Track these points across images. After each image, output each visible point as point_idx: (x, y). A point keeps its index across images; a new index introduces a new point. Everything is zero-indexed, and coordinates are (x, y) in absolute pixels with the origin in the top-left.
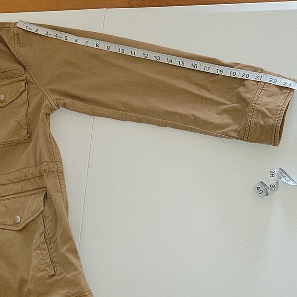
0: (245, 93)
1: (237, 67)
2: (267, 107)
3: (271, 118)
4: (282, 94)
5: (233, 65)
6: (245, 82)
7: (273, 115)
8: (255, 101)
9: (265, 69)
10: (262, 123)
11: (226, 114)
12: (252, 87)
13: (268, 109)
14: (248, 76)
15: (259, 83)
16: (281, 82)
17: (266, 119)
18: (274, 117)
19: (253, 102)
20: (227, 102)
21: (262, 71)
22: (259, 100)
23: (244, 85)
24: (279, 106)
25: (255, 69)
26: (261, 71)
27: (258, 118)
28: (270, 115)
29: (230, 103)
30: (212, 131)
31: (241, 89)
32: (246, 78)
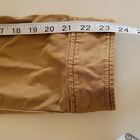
0: (55, 51)
1: (36, 20)
2: (90, 65)
3: (99, 79)
4: (102, 42)
5: (30, 19)
6: (52, 38)
7: (101, 74)
8: (71, 61)
9: (71, 15)
10: (88, 88)
11: (39, 82)
12: (62, 42)
13: (91, 68)
14: (52, 28)
15: (69, 35)
16: (95, 27)
17: (93, 83)
18: (102, 77)
19: (70, 62)
20: (37, 67)
21: (68, 18)
22: (76, 59)
23: (51, 42)
24: (104, 61)
25: (59, 18)
26: (66, 19)
27: (81, 82)
28: (97, 76)
29: (40, 67)
30: (28, 109)
31: (49, 48)
32: (51, 32)
